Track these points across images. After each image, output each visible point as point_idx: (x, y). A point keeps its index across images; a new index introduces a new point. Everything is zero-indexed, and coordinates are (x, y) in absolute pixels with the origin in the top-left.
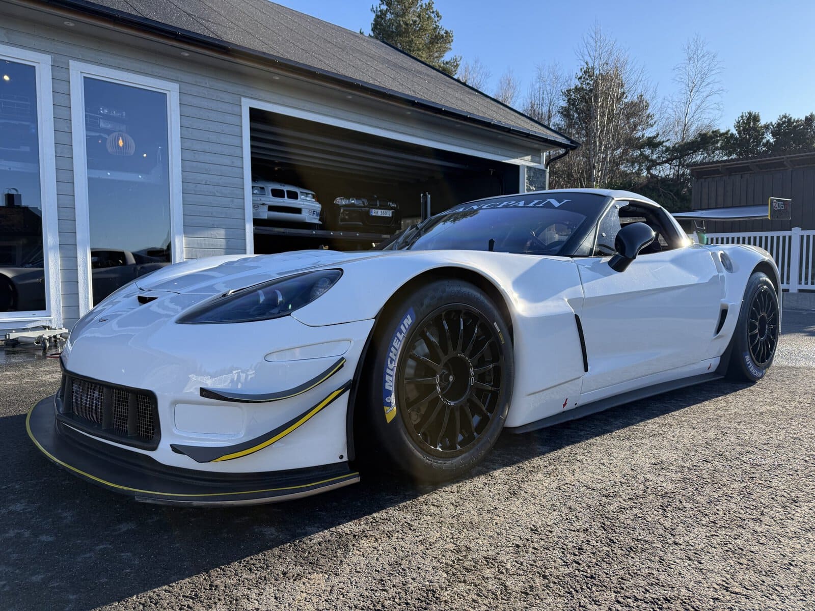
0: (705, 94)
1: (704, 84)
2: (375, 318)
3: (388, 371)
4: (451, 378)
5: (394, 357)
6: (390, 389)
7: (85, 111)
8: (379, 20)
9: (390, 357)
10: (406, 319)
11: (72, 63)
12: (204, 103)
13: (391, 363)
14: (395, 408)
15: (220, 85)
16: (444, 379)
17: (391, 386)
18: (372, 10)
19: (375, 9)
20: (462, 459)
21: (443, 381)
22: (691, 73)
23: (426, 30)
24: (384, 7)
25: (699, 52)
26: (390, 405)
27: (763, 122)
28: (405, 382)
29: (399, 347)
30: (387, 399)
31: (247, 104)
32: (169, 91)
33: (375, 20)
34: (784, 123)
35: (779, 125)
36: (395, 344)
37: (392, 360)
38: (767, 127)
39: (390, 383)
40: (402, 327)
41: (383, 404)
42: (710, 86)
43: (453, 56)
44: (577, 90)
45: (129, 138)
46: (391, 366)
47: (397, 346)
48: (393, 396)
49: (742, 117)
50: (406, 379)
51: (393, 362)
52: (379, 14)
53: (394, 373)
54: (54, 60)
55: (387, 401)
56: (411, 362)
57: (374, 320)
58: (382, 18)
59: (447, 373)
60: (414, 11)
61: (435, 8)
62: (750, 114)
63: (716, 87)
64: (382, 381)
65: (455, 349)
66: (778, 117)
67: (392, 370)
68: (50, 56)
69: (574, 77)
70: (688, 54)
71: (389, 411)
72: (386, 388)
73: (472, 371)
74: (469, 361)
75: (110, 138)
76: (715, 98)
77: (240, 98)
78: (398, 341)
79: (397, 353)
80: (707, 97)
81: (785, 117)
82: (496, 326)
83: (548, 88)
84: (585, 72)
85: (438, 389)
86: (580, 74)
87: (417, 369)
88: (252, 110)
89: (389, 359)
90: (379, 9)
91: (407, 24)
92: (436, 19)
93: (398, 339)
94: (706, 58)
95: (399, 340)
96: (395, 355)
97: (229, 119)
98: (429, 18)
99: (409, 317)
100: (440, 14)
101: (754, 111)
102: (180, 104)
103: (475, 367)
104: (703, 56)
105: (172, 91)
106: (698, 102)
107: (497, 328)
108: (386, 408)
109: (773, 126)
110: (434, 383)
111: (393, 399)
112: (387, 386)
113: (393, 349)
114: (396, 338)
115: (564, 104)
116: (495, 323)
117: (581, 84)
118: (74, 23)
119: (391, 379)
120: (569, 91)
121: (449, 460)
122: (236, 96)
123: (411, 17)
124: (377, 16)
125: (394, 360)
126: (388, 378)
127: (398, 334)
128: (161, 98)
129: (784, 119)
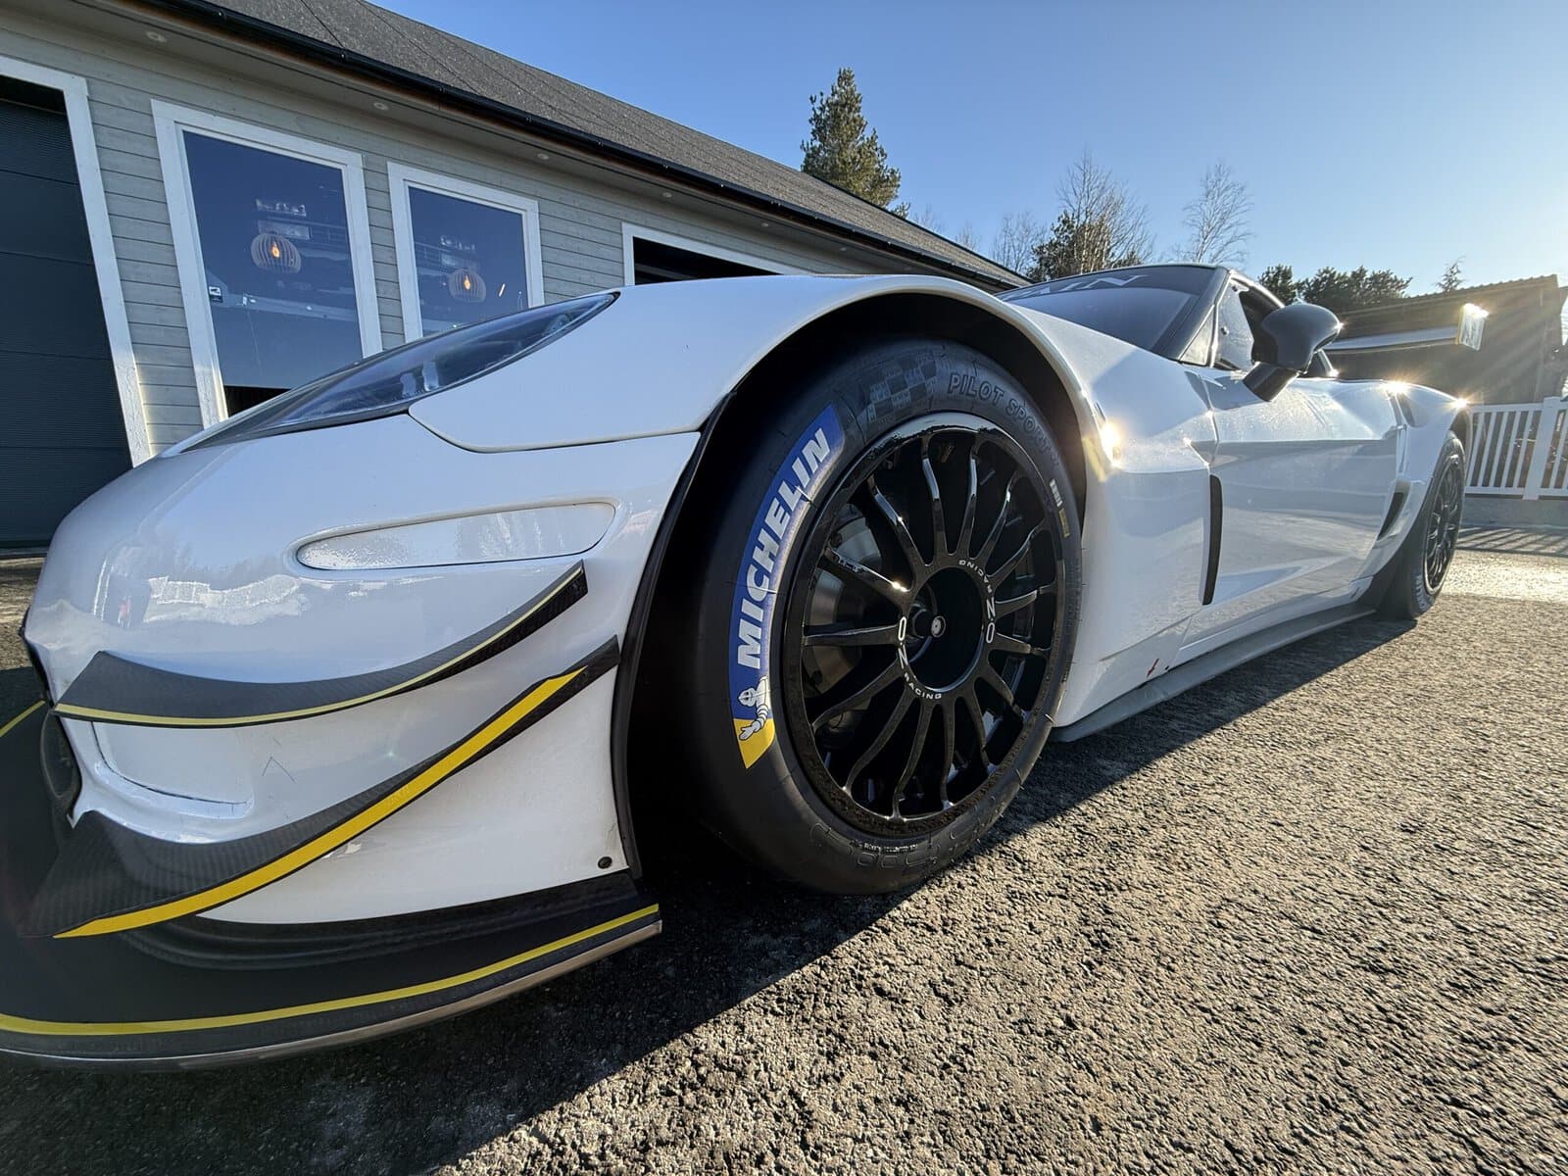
0: (1225, 241)
1: (1224, 227)
2: (701, 429)
3: (747, 608)
4: (936, 626)
5: (769, 565)
6: (756, 664)
7: (415, 240)
8: (811, 159)
9: (757, 565)
10: (812, 442)
11: (390, 164)
12: (573, 229)
13: (759, 582)
14: (771, 723)
15: (593, 204)
16: (919, 627)
17: (756, 656)
18: (802, 147)
19: (805, 146)
20: (956, 831)
21: (914, 633)
22: (1207, 214)
23: (868, 169)
24: (817, 143)
25: (1222, 183)
26: (752, 713)
27: (1294, 281)
28: (806, 640)
29: (787, 531)
30: (742, 696)
31: (630, 232)
32: (526, 211)
33: (806, 161)
34: (1324, 279)
35: (1317, 283)
36: (771, 520)
37: (761, 573)
38: (1299, 286)
39: (754, 647)
40: (798, 467)
41: (729, 710)
42: (1233, 229)
43: (900, 204)
44: (1053, 245)
45: (479, 278)
46: (757, 592)
47: (779, 530)
48: (764, 686)
49: (1268, 273)
50: (808, 630)
51: (766, 579)
52: (811, 152)
53: (767, 616)
54: (366, 161)
55: (744, 702)
56: (828, 580)
57: (698, 434)
58: (814, 157)
59: (924, 610)
60: (853, 146)
61: (879, 143)
62: (1279, 268)
63: (1242, 230)
64: (728, 641)
65: (951, 549)
66: (1317, 272)
67: (761, 604)
68: (360, 155)
69: (1049, 229)
70: (1207, 187)
71: (749, 732)
72: (739, 662)
73: (991, 608)
74: (986, 581)
75: (452, 277)
76: (1239, 245)
77: (621, 224)
78: (782, 510)
79: (779, 551)
80: (1227, 243)
81: (1326, 271)
82: (1055, 490)
83: (1016, 244)
84: (1064, 222)
85: (903, 656)
86: (1056, 226)
87: (843, 598)
88: (636, 240)
89: (753, 570)
90: (810, 146)
91: (844, 163)
92: (880, 158)
93: (783, 504)
94: (1230, 192)
95: (788, 509)
96: (772, 556)
97: (605, 252)
98: (873, 154)
99: (820, 435)
100: (885, 152)
101: (1285, 265)
102: (541, 229)
103: (1000, 594)
104: (1227, 189)
105: (528, 210)
106: (1214, 252)
107: (1057, 496)
108: (738, 723)
109: (1308, 284)
110: (891, 641)
111: (762, 695)
112: (745, 657)
113: (764, 537)
114: (776, 503)
115: (1035, 265)
116: (1053, 484)
117: (1058, 237)
118: (389, 106)
119: (758, 632)
120: (1041, 247)
121: (923, 839)
122: (615, 220)
123: (850, 153)
124: (808, 155)
125: (768, 575)
126: (745, 630)
127: (784, 490)
128: (515, 220)
129: (1324, 275)
